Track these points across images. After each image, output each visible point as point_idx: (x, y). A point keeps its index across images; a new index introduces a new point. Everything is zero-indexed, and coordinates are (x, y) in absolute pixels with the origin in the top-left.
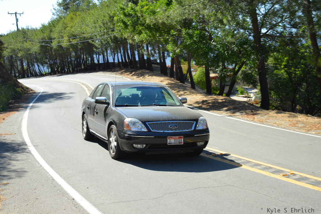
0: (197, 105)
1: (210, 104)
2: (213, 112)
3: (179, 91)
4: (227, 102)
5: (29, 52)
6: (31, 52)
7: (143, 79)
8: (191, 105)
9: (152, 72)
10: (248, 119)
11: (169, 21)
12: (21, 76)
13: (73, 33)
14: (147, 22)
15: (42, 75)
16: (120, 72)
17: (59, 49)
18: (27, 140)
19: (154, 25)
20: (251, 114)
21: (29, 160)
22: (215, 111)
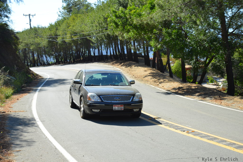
0: (174, 91)
1: (185, 90)
2: (187, 96)
3: (159, 79)
4: (199, 89)
5: (39, 46)
6: (41, 46)
7: (130, 69)
8: (169, 91)
9: (137, 63)
10: (217, 103)
11: (152, 22)
12: (32, 65)
13: (75, 31)
14: (134, 22)
15: (49, 65)
16: (112, 63)
17: (63, 44)
18: (36, 116)
19: (140, 25)
20: (219, 99)
21: (38, 133)
22: (189, 96)
